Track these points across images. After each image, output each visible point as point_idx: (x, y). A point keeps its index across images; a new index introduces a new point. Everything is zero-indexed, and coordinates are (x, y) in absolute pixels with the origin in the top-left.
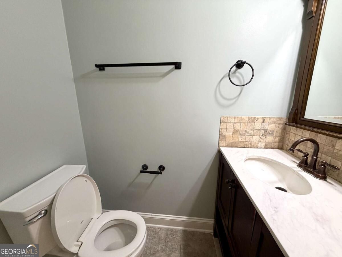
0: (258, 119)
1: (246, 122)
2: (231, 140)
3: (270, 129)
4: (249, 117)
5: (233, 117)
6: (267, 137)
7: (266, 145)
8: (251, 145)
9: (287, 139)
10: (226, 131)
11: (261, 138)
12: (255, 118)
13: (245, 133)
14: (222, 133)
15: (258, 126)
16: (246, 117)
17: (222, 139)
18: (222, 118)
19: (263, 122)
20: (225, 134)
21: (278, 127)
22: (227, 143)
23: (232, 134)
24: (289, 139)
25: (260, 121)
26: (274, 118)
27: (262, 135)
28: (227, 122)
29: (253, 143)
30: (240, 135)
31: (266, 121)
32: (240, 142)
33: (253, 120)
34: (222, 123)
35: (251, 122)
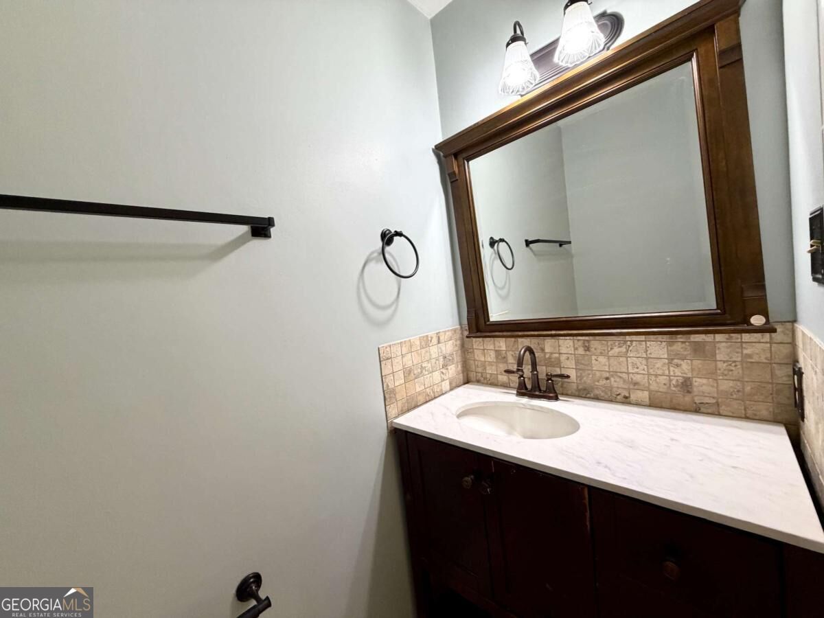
0: (432, 338)
1: (419, 348)
2: (405, 396)
3: (448, 352)
4: (420, 337)
5: (398, 343)
6: (449, 368)
7: (450, 384)
8: (434, 392)
9: (472, 362)
10: (392, 378)
11: (442, 373)
12: (427, 336)
13: (422, 372)
14: (388, 386)
15: (434, 351)
16: (415, 339)
17: (390, 400)
18: (381, 352)
19: (439, 342)
20: (393, 386)
21: (456, 345)
22: (400, 404)
23: (403, 381)
24: (475, 360)
25: (435, 340)
26: (448, 331)
27: (443, 367)
28: (391, 358)
29: (435, 387)
30: (416, 378)
31: (441, 338)
32: (419, 393)
33: (426, 342)
34: (384, 362)
35: (424, 346)
